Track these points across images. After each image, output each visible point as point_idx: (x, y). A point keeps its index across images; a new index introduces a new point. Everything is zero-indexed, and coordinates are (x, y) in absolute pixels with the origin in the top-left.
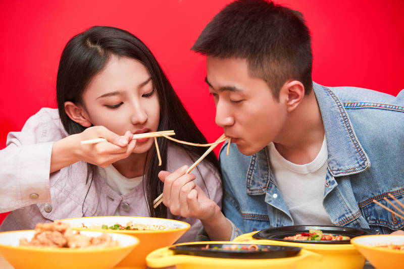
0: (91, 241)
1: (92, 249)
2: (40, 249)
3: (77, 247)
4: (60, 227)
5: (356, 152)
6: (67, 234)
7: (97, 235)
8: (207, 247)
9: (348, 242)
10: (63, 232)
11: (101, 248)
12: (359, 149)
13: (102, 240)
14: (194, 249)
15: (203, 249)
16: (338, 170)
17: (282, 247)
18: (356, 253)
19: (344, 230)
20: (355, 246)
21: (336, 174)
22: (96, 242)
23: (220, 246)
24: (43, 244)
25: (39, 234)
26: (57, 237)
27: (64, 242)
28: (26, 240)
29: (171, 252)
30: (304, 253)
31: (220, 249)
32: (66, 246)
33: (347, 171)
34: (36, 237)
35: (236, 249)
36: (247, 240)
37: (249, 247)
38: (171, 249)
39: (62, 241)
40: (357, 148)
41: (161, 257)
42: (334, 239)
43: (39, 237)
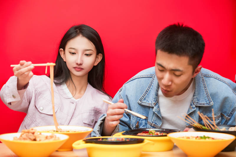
0: (47, 138)
1: (47, 141)
2: (23, 141)
3: (40, 140)
4: (32, 131)
5: (206, 97)
6: (35, 134)
7: (49, 134)
8: (101, 139)
9: (166, 136)
10: (33, 133)
11: (51, 141)
12: (208, 96)
13: (52, 137)
14: (95, 140)
15: (99, 140)
16: (197, 103)
17: (135, 139)
18: (170, 141)
19: (164, 130)
20: (169, 137)
21: (196, 104)
22: (49, 138)
23: (107, 139)
24: (24, 139)
25: (23, 134)
26: (31, 135)
27: (34, 138)
28: (16, 137)
29: (84, 142)
30: (146, 141)
31: (107, 140)
32: (35, 140)
33: (201, 104)
34: (21, 136)
35: (114, 140)
36: (119, 136)
37: (120, 139)
38: (84, 141)
39: (33, 138)
40: (207, 95)
41: (79, 144)
42: (159, 134)
43: (23, 136)
